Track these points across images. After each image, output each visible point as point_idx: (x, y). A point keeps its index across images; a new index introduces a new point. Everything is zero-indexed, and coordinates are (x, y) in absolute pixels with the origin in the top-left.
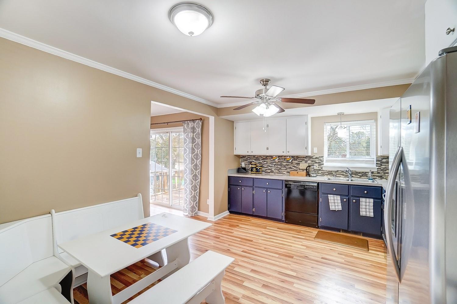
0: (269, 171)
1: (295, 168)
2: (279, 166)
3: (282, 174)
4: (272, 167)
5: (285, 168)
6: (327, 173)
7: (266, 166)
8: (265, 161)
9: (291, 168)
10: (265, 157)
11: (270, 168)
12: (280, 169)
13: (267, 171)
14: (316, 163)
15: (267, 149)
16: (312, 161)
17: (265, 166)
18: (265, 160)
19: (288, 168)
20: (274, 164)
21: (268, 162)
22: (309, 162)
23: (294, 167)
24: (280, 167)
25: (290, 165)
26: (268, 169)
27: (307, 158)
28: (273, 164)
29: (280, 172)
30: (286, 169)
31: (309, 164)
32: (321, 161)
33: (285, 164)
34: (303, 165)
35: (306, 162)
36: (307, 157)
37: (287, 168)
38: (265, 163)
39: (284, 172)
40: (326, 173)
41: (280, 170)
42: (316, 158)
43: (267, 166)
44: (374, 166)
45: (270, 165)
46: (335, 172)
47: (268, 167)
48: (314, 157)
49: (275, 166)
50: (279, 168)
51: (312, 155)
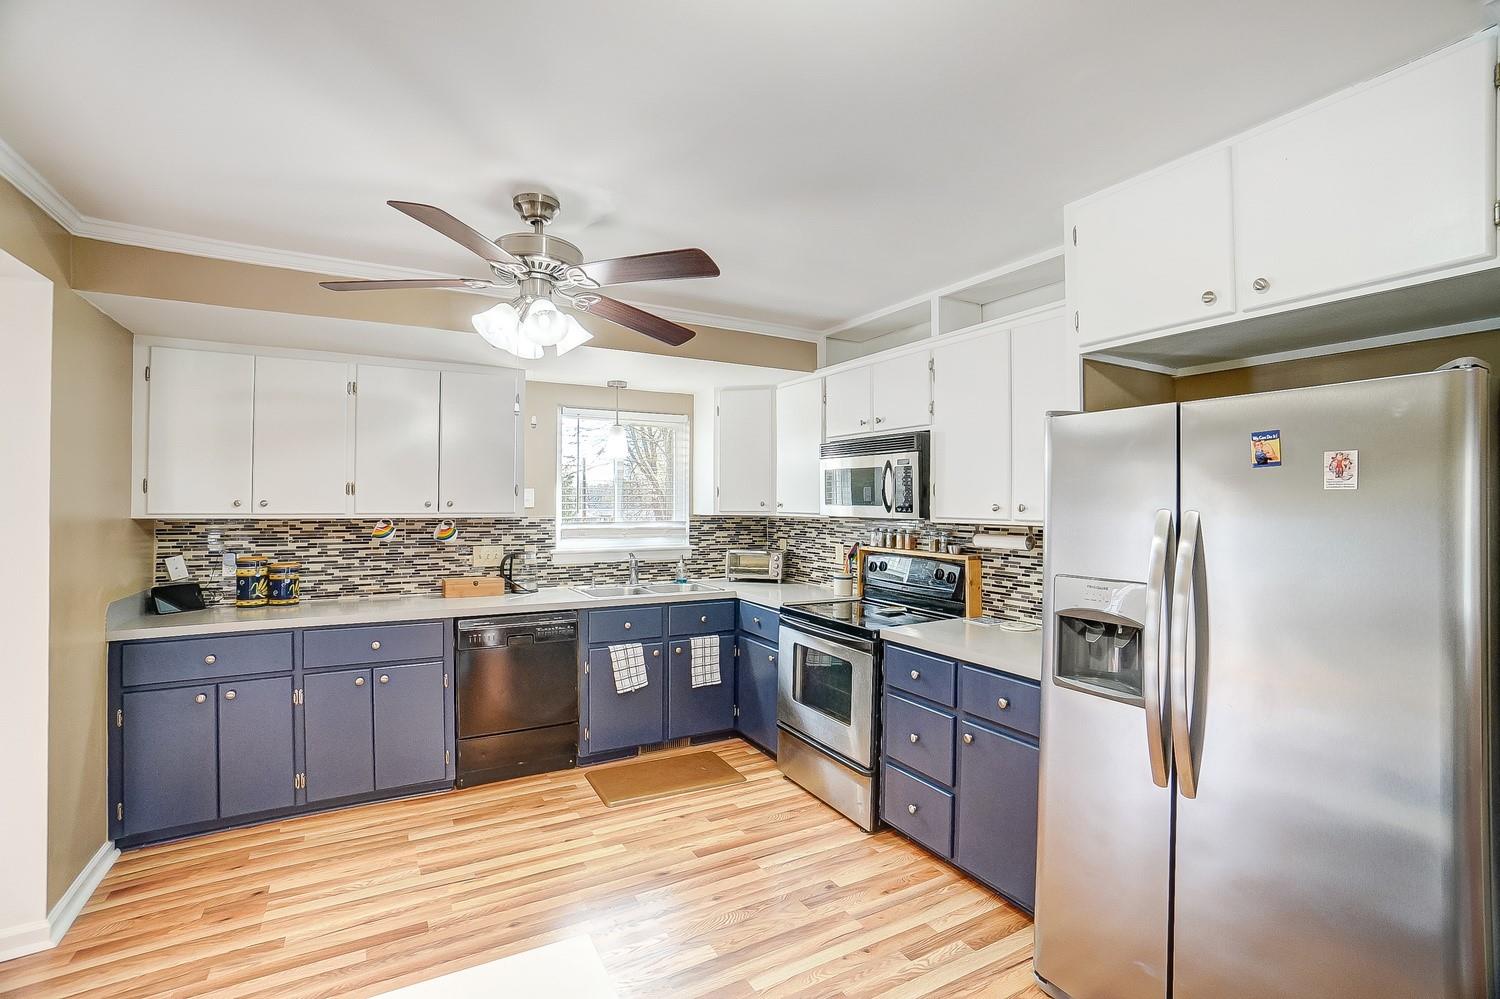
0: (335, 588)
1: (453, 568)
2: (383, 564)
3: (397, 595)
4: (349, 567)
5: (413, 571)
6: (567, 576)
7: (318, 567)
8: (314, 546)
9: (435, 567)
10: (311, 527)
11: (337, 573)
12: (389, 573)
13: (322, 587)
14: (531, 542)
15: (351, 489)
16: (518, 537)
17: (313, 567)
18: (312, 541)
19: (426, 567)
20: (362, 553)
21: (329, 547)
22: (506, 539)
23: (452, 561)
24: (390, 566)
25: (431, 555)
26: (330, 577)
27: (498, 526)
28: (356, 555)
29: (390, 586)
30: (417, 572)
31: (508, 548)
32: (546, 536)
33: (409, 552)
34: (488, 554)
35: (496, 541)
36: (498, 521)
37: (419, 568)
38: (314, 551)
39: (406, 587)
40: (562, 576)
41: (387, 581)
42: (532, 525)
43: (323, 565)
44: (686, 543)
45: (340, 560)
46: (588, 569)
47: (329, 572)
48: (525, 522)
49: (366, 564)
50: (384, 572)
51: (516, 516)
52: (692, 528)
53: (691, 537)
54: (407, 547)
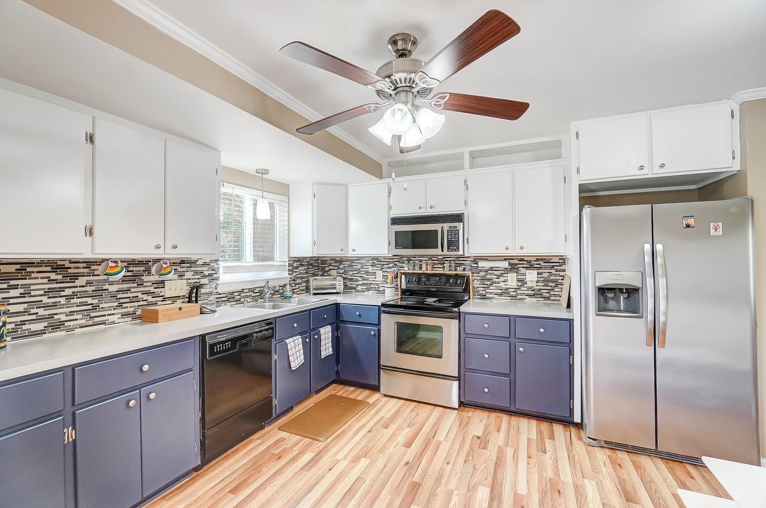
0: (40, 326)
1: (150, 299)
2: (90, 300)
3: (103, 326)
4: (55, 305)
5: (117, 304)
6: (226, 299)
7: (21, 308)
8: (15, 287)
9: (135, 299)
10: (12, 268)
11: (41, 312)
12: (95, 308)
13: (24, 327)
14: (205, 276)
15: (90, 232)
16: (196, 273)
17: (13, 309)
18: (12, 283)
19: (128, 300)
20: (68, 292)
21: (32, 287)
22: (188, 275)
23: (148, 293)
24: (95, 301)
25: (132, 290)
26: (34, 317)
27: (183, 265)
28: (62, 294)
29: (96, 320)
30: (120, 305)
31: (189, 281)
32: (214, 272)
33: (113, 288)
34: (176, 286)
35: (181, 276)
36: (183, 262)
37: (122, 301)
38: (13, 293)
39: (111, 318)
40: (223, 299)
41: (92, 315)
42: (205, 264)
43: (26, 306)
44: (286, 274)
45: (45, 300)
46: (238, 294)
47: (33, 311)
48: (200, 262)
49: (73, 301)
50: (90, 307)
51: (194, 258)
52: (289, 265)
53: (289, 270)
54: (111, 284)
